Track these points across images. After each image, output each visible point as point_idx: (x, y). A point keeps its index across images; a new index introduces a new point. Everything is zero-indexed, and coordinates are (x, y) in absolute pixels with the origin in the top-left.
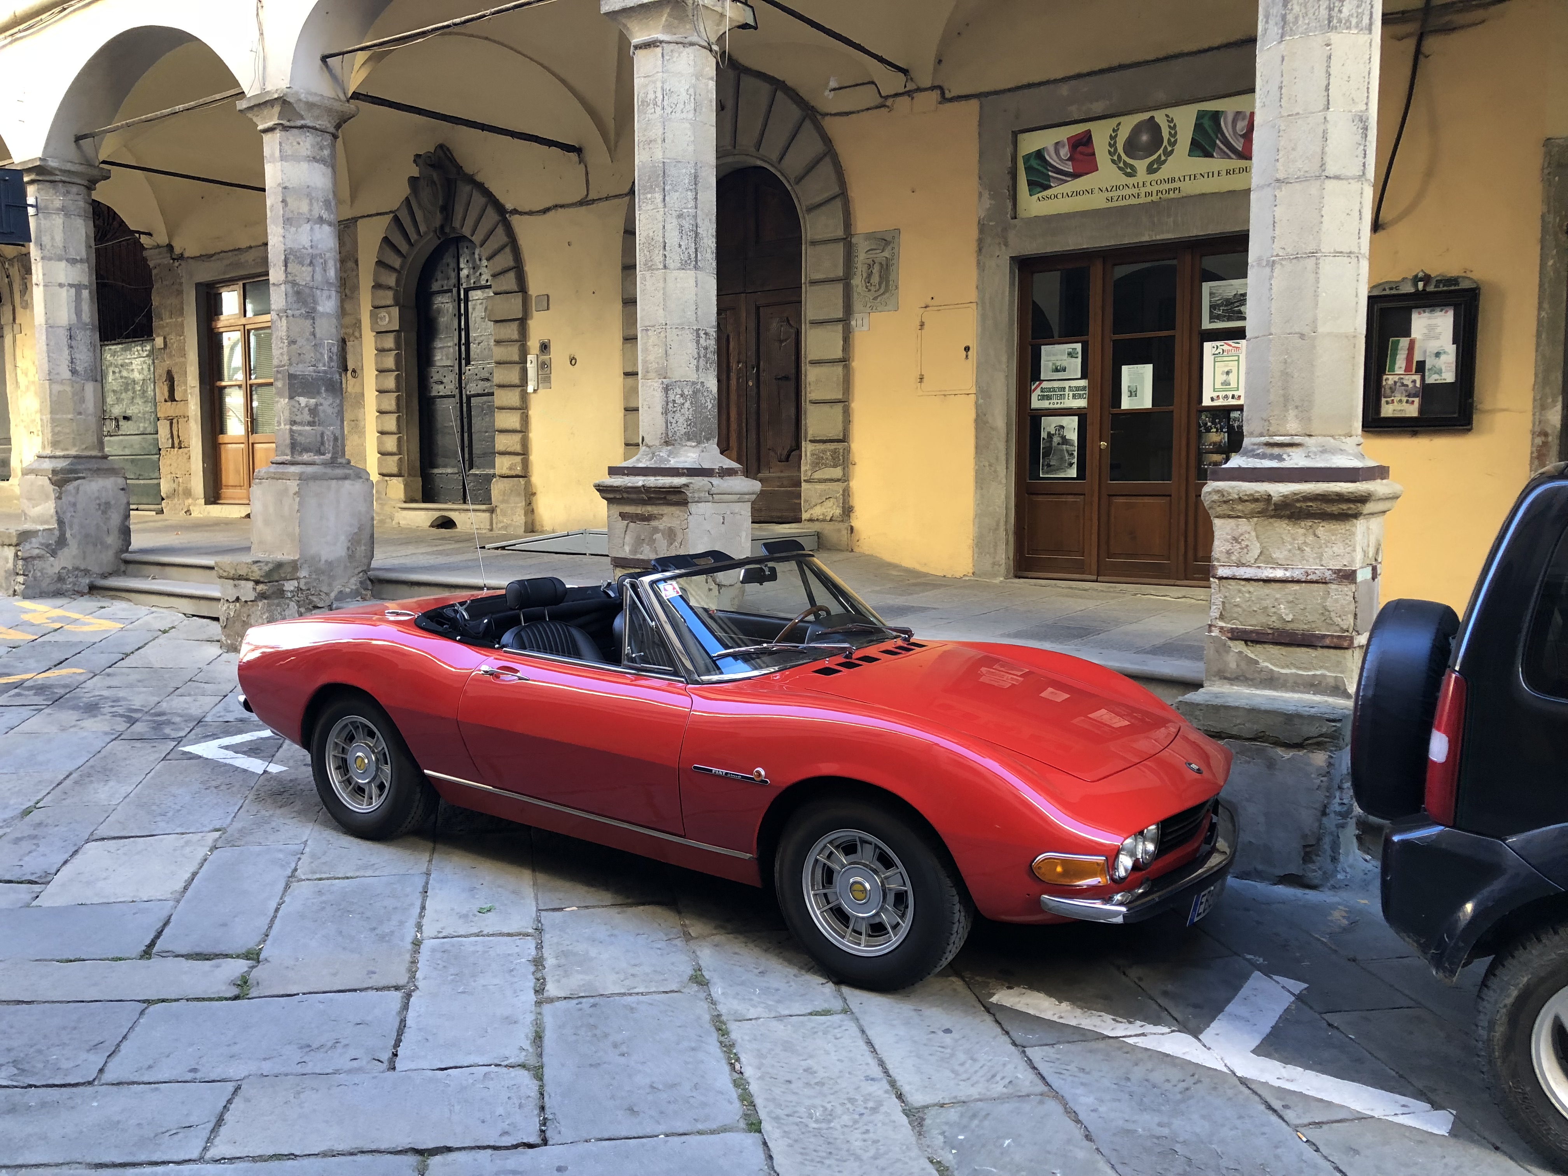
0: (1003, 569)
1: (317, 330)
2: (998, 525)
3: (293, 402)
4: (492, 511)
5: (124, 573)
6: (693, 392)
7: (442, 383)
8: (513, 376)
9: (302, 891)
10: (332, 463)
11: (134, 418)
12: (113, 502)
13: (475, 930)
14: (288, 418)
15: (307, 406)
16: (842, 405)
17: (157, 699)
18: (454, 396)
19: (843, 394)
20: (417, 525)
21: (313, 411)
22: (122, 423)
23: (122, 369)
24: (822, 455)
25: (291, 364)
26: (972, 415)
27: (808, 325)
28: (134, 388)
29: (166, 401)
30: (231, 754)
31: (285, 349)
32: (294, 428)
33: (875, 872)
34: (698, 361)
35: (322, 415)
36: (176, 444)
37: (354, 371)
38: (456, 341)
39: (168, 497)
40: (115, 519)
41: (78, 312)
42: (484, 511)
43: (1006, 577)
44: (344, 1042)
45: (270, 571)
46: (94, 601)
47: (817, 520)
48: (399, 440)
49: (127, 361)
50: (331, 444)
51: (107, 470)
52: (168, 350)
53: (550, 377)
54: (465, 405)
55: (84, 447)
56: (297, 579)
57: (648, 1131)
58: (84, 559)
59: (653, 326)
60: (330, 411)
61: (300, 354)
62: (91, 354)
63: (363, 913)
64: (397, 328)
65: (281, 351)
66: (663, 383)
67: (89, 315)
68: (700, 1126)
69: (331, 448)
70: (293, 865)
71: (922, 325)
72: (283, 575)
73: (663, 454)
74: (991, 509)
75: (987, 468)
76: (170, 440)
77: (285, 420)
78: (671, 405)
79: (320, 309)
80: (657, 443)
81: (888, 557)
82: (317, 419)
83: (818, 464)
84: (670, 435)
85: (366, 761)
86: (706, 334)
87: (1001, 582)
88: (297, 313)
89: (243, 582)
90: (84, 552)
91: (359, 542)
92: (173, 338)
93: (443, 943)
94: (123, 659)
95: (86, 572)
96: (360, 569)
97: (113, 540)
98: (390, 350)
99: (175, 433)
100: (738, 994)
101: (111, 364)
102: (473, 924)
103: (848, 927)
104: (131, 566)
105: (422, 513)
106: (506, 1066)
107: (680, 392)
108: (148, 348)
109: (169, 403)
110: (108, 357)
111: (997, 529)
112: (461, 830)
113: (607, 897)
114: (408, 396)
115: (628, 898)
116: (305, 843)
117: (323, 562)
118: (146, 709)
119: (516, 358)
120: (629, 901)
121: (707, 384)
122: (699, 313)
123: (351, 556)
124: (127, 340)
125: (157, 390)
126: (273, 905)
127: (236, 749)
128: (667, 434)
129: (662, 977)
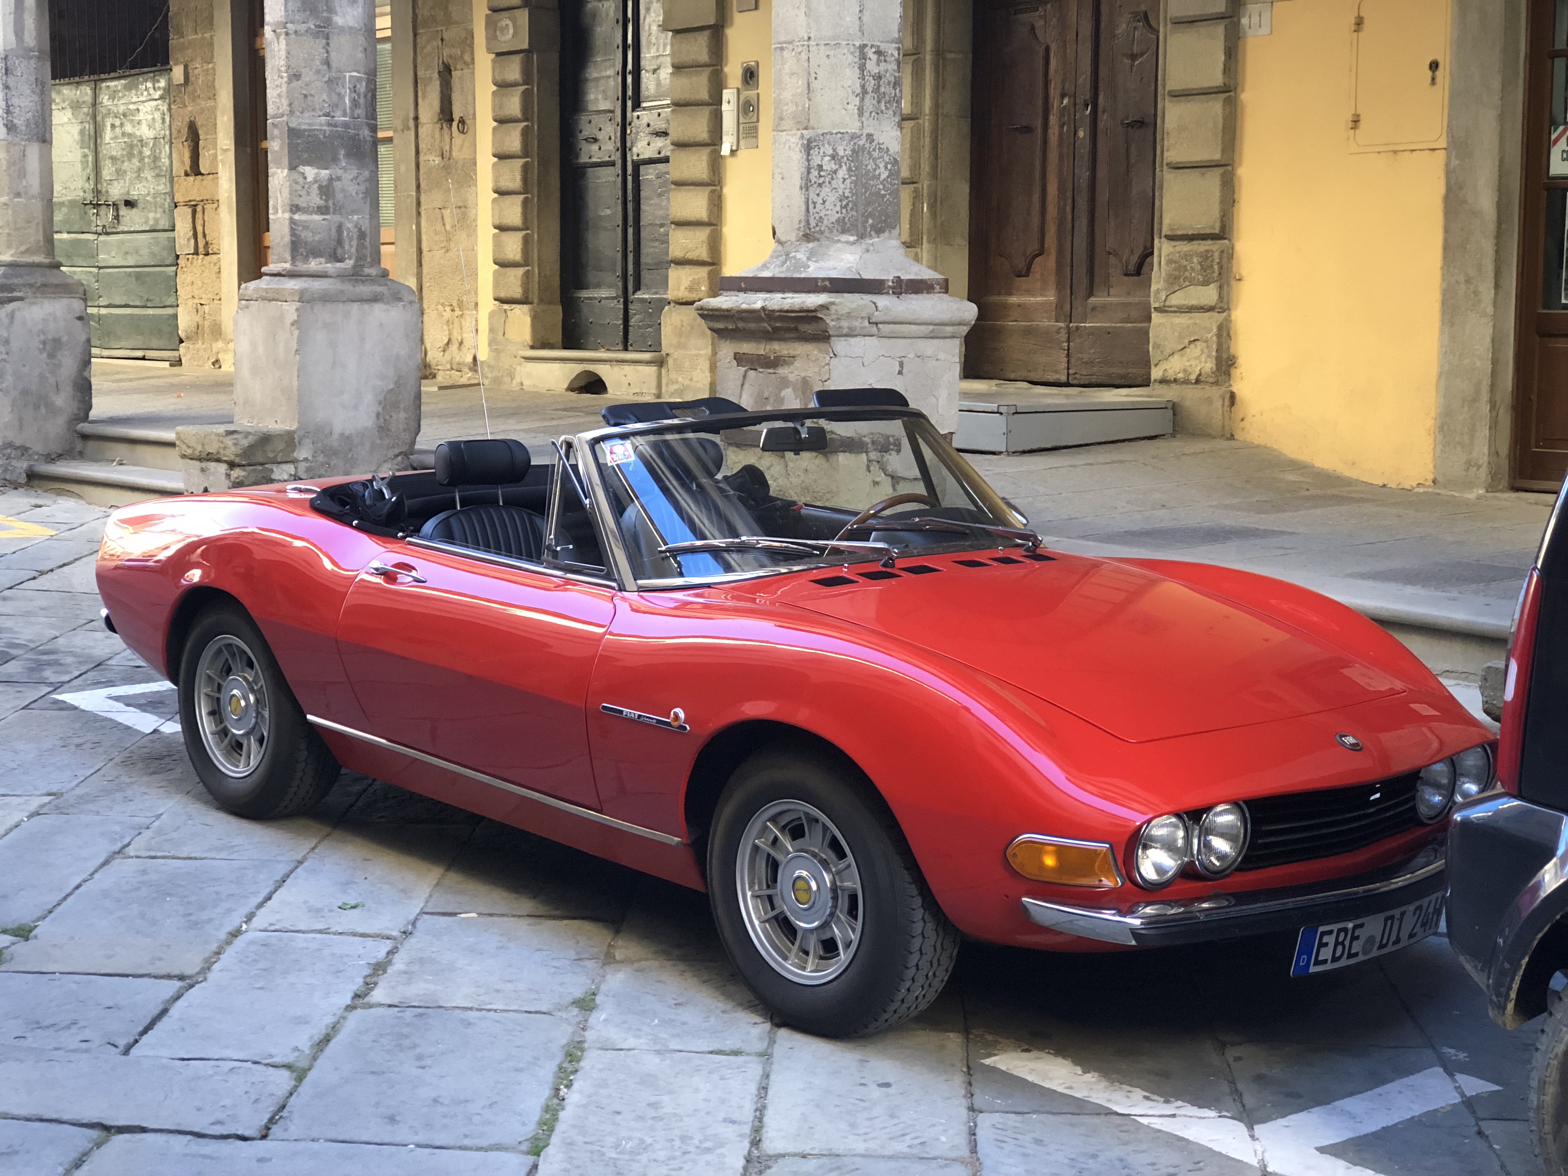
0: (1483, 473)
1: (333, 55)
2: (1478, 391)
3: (295, 175)
4: (660, 363)
5: (80, 456)
6: (853, 151)
7: (595, 140)
8: (699, 129)
9: (123, 868)
10: (355, 275)
11: (141, 205)
12: (65, 339)
13: (321, 926)
14: (287, 201)
15: (316, 181)
16: (1221, 170)
17: (55, 633)
18: (613, 164)
19: (1223, 151)
20: (547, 387)
21: (326, 190)
22: (123, 211)
23: (124, 120)
24: (1184, 263)
25: (292, 112)
26: (1440, 189)
27: (1169, 26)
28: (141, 153)
29: (187, 175)
30: (120, 706)
31: (284, 88)
32: (296, 217)
33: (825, 864)
34: (862, 100)
35: (339, 196)
36: (201, 250)
37: (462, 121)
38: (619, 67)
39: (188, 338)
40: (68, 365)
41: (19, 32)
42: (648, 363)
43: (1491, 488)
44: (82, 1023)
45: (251, 447)
46: (28, 496)
47: (1175, 380)
48: (526, 241)
49: (132, 107)
50: (354, 243)
51: (57, 286)
52: (190, 88)
53: (756, 129)
54: (630, 178)
55: (23, 248)
56: (294, 461)
57: (398, 1139)
58: (21, 427)
59: (789, 43)
60: (352, 189)
61: (306, 96)
62: (36, 98)
63: (185, 897)
64: (526, 46)
65: (278, 91)
66: (802, 137)
67: (34, 33)
68: (467, 1142)
69: (353, 250)
70: (126, 841)
71: (1359, 23)
72: (271, 455)
73: (801, 256)
74: (1466, 361)
75: (1463, 287)
76: (192, 241)
77: (283, 206)
78: (814, 173)
79: (339, 20)
80: (793, 237)
81: (1291, 450)
82: (331, 203)
83: (1177, 278)
84: (813, 223)
85: (243, 703)
86: (879, 53)
87: (1479, 498)
88: (302, 28)
89: (212, 465)
90: (21, 420)
91: (395, 405)
92: (197, 67)
93: (270, 936)
94: (34, 578)
95: (24, 450)
96: (397, 451)
97: (64, 400)
98: (514, 85)
99: (199, 229)
100: (624, 1022)
101: (108, 114)
102: (322, 919)
103: (793, 944)
104: (91, 445)
105: (556, 366)
106: (266, 1065)
107: (830, 152)
108: (162, 83)
109: (191, 178)
110: (105, 101)
111: (1475, 400)
112: (383, 817)
113: (526, 905)
114: (543, 162)
115: (557, 909)
116: (159, 816)
117: (335, 436)
118: (32, 645)
119: (704, 95)
120: (557, 913)
121: (880, 138)
122: (864, 19)
123: (383, 429)
124: (133, 72)
125: (174, 155)
126: (77, 880)
127: (129, 701)
128: (808, 223)
129: (536, 996)
